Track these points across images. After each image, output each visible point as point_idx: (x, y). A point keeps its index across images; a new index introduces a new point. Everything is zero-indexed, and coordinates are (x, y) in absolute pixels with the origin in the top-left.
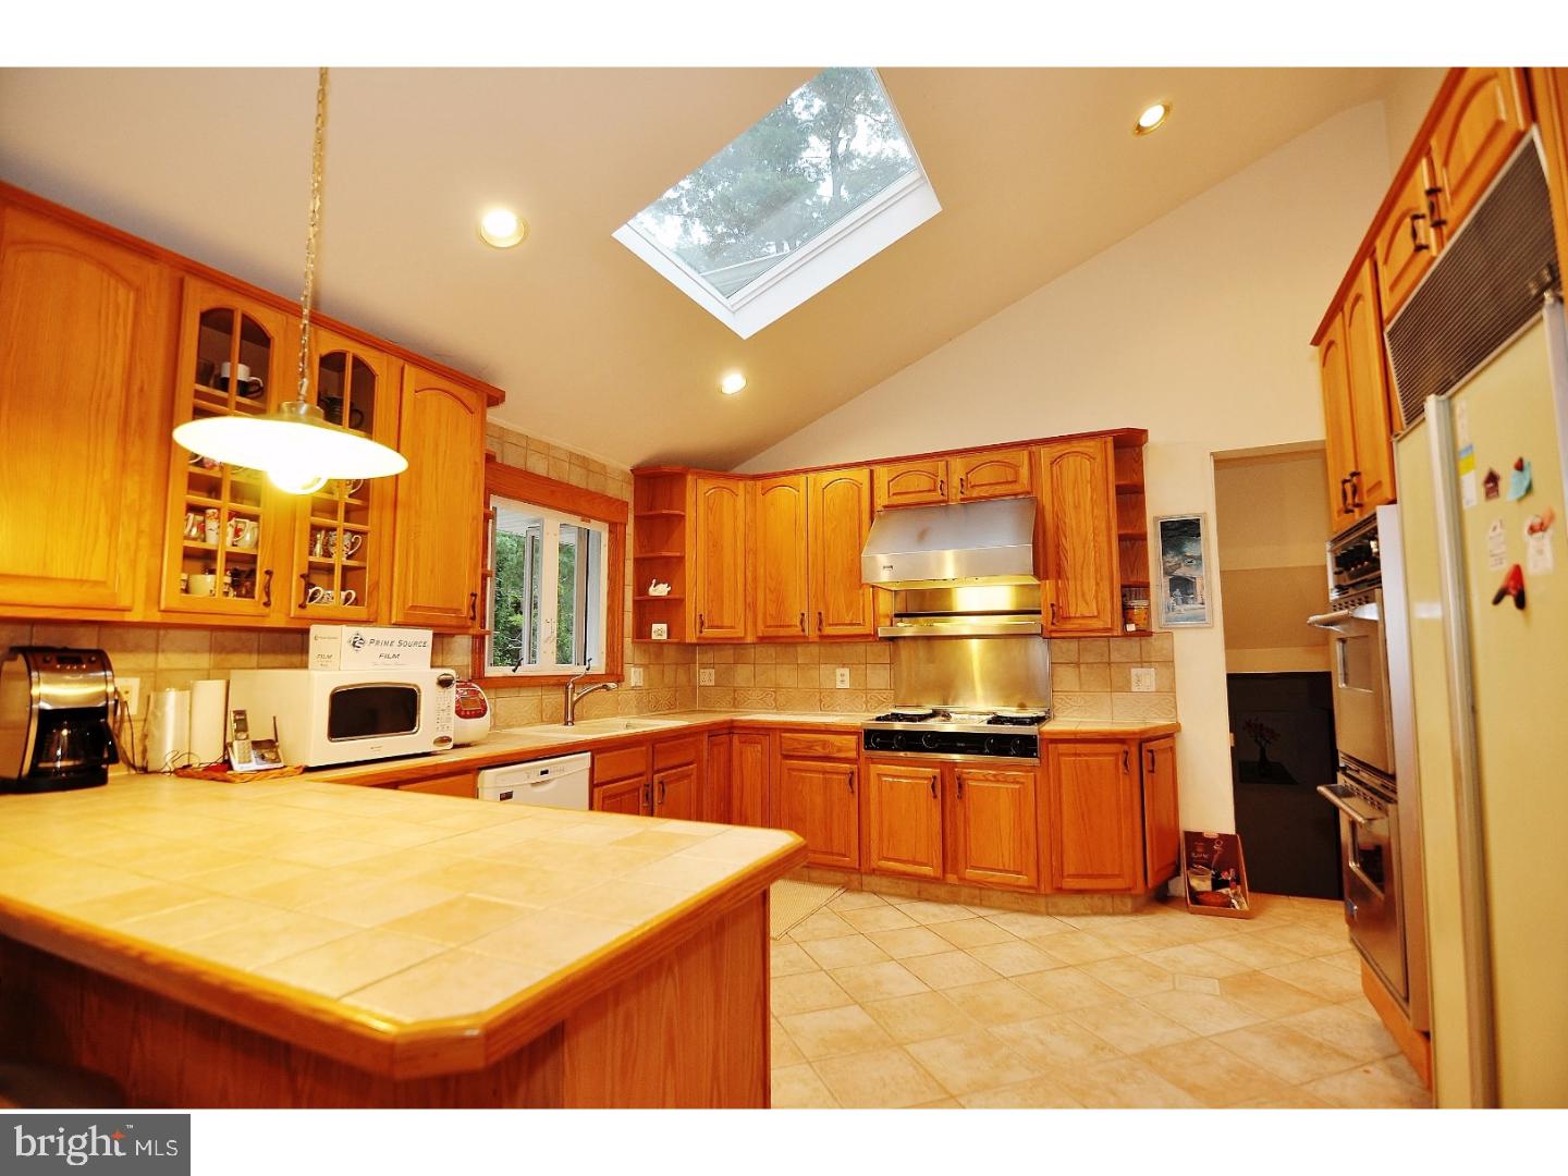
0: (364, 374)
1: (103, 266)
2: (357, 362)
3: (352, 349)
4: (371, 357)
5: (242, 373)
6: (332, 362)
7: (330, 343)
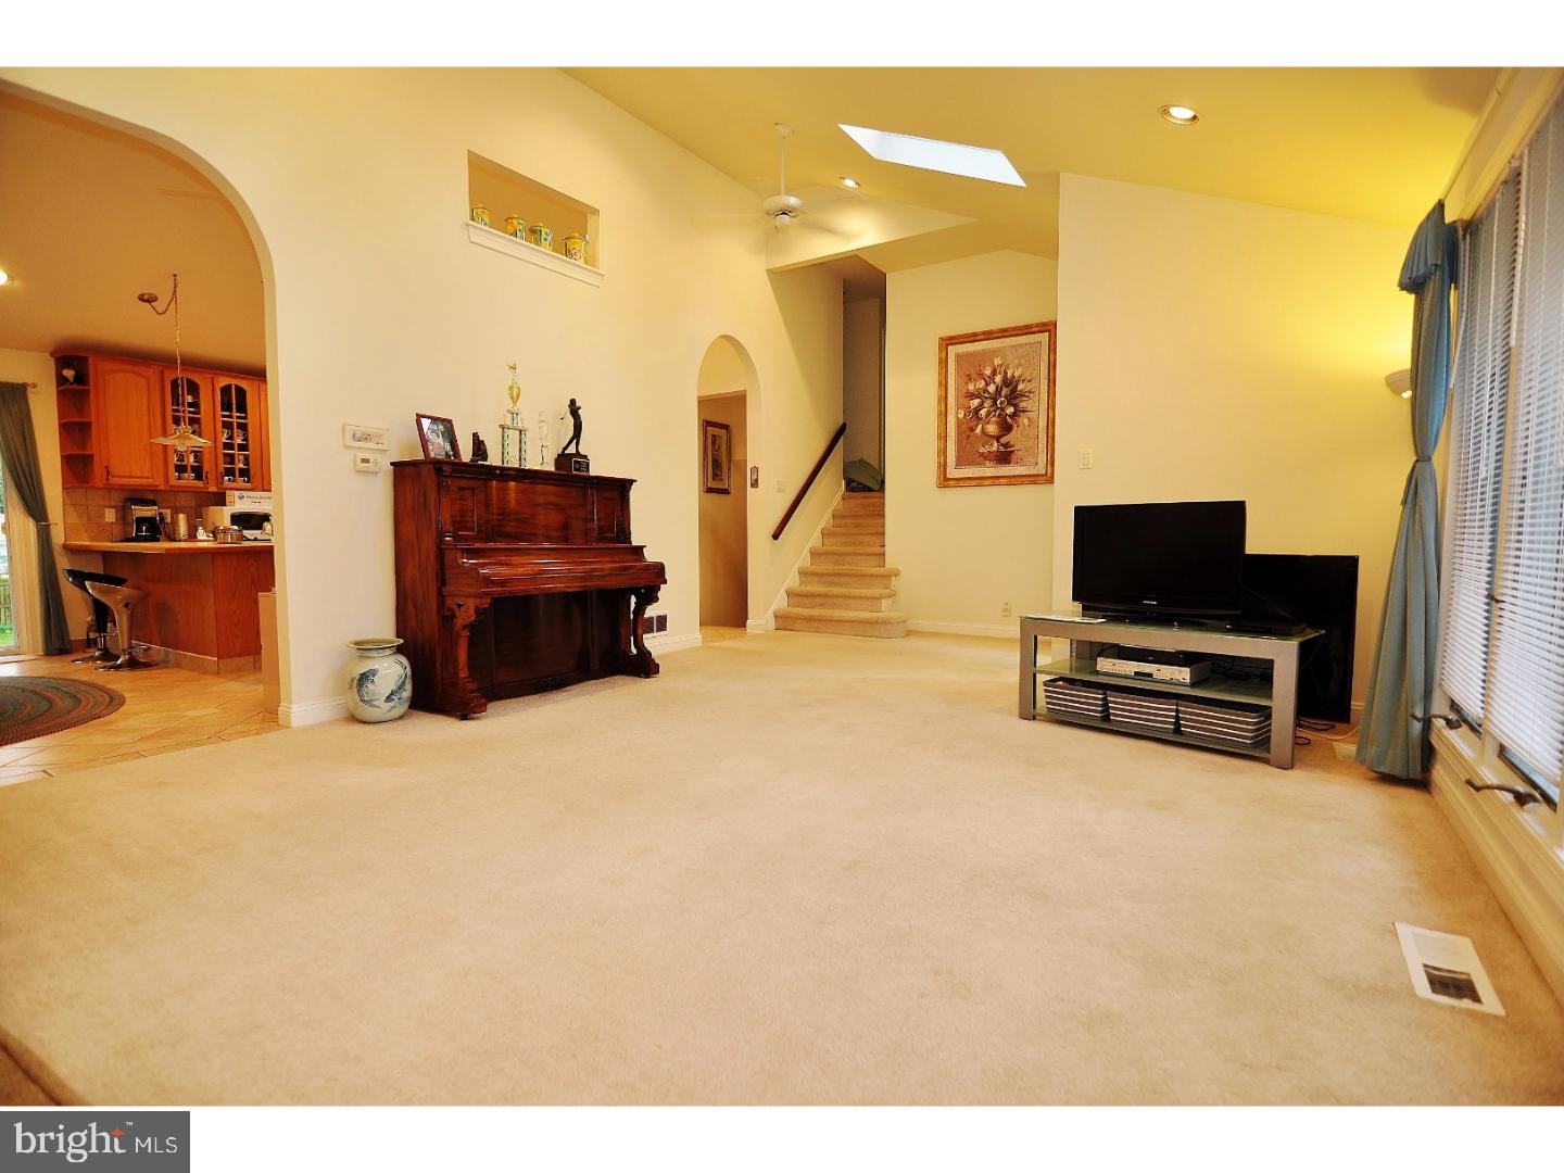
0: (241, 392)
1: (134, 373)
2: (237, 387)
3: (233, 382)
4: (244, 384)
5: (190, 399)
6: (226, 390)
7: (223, 382)
